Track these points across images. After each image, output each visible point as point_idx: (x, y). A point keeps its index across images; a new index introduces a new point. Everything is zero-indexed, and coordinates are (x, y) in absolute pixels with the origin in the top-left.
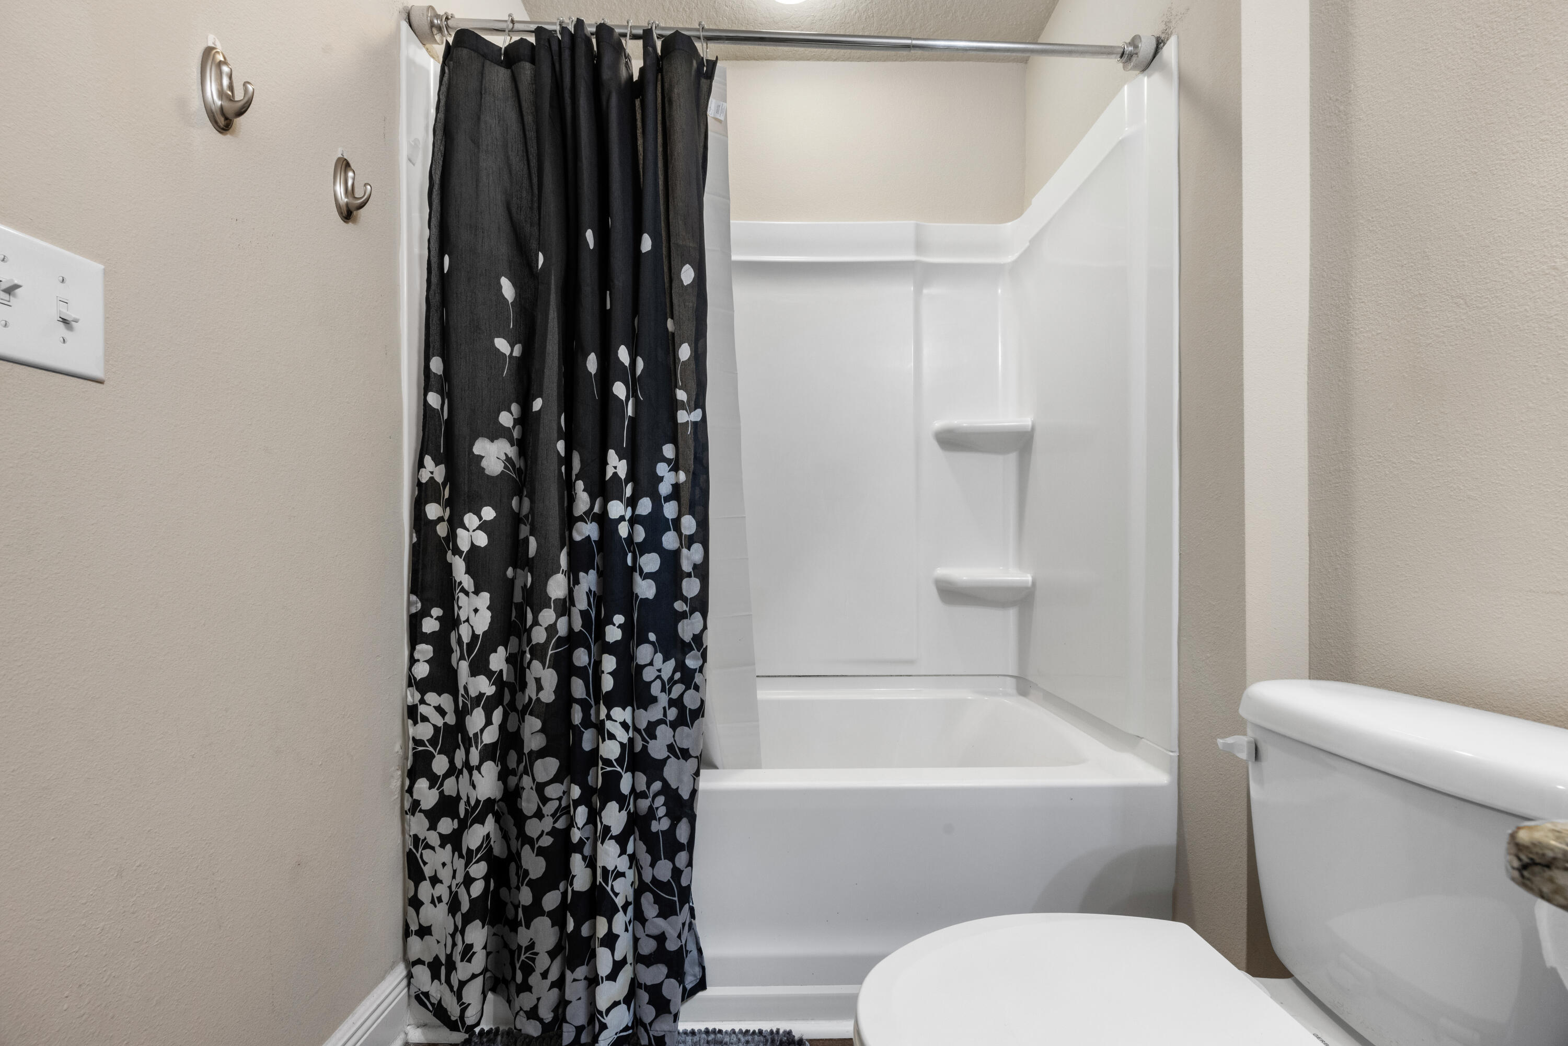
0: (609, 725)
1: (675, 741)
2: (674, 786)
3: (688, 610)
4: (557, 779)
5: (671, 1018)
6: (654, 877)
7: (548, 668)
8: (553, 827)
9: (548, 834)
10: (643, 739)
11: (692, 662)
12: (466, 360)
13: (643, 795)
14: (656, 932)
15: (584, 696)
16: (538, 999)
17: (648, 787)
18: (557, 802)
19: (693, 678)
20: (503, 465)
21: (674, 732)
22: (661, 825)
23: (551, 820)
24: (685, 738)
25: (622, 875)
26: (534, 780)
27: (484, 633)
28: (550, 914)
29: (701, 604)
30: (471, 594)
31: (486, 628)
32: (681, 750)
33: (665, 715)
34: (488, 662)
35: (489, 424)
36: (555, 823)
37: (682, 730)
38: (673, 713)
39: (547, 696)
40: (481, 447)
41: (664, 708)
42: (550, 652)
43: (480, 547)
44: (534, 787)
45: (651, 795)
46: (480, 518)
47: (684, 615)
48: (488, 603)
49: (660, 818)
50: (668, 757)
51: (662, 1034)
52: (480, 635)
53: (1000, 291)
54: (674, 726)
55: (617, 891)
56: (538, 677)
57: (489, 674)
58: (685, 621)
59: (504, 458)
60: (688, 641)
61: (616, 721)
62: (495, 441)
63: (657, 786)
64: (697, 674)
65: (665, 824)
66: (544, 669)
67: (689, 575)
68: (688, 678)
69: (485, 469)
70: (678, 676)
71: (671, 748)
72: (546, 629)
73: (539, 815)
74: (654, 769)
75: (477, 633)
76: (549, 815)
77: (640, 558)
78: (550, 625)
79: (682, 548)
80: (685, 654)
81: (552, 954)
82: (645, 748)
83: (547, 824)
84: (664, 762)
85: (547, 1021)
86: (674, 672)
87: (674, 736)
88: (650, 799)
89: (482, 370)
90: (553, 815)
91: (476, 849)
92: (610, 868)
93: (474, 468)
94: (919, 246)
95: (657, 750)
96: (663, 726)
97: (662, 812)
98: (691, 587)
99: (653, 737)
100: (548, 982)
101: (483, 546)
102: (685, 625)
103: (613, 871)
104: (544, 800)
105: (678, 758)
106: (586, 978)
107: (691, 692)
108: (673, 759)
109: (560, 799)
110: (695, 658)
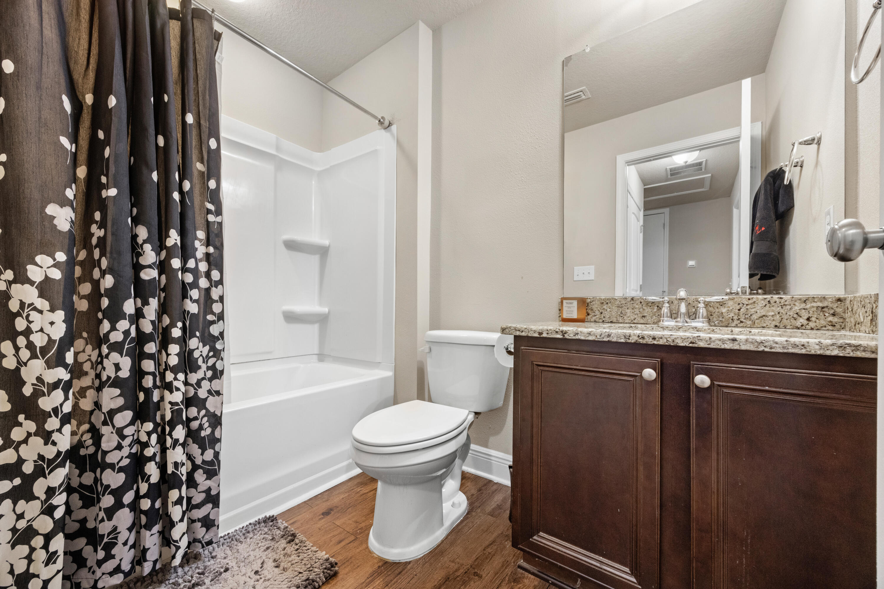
0: (175, 383)
1: (211, 388)
2: (212, 411)
3: (216, 319)
4: (132, 423)
5: (216, 527)
6: (203, 460)
7: (125, 356)
8: (130, 453)
9: (126, 458)
10: (195, 389)
11: (218, 346)
12: (36, 145)
13: (195, 419)
14: (205, 488)
15: (154, 370)
16: (121, 560)
17: (199, 414)
18: (132, 437)
19: (220, 354)
20: (70, 225)
21: (211, 383)
22: (206, 432)
23: (129, 448)
24: (216, 385)
25: (183, 464)
26: (114, 426)
27: (61, 339)
28: (128, 506)
29: (221, 317)
30: (45, 312)
31: (62, 335)
32: (216, 392)
33: (205, 375)
34: (64, 358)
35: (59, 195)
36: (130, 450)
37: (215, 382)
38: (209, 374)
39: (125, 373)
40: (51, 209)
41: (205, 371)
42: (126, 347)
43: (55, 279)
44: (114, 432)
45: (200, 418)
46: (54, 260)
47: (213, 322)
48: (63, 318)
49: (206, 429)
50: (208, 397)
51: (211, 538)
52: (57, 340)
53: (313, 182)
54: (211, 380)
55: (183, 473)
56: (117, 362)
57: (65, 366)
58: (215, 325)
59: (70, 220)
60: (216, 335)
61: (180, 381)
62: (64, 208)
63: (203, 412)
64: (222, 352)
65: (209, 431)
66: (122, 357)
67: (217, 301)
68: (217, 354)
69: (57, 226)
70: (211, 354)
71: (209, 392)
72: (123, 332)
73: (119, 447)
74: (200, 403)
75: (53, 338)
76: (127, 445)
77: (190, 291)
78: (125, 330)
79: (212, 287)
80: (215, 343)
81: (130, 529)
82: (196, 393)
83: (126, 451)
84: (206, 400)
85: (126, 571)
86: (209, 352)
87: (211, 386)
88: (200, 420)
89: (50, 156)
90: (129, 446)
91: (59, 486)
92: (179, 461)
93: (47, 224)
94: (278, 148)
95: (202, 393)
96: (205, 381)
97: (206, 425)
98: (216, 308)
99: (200, 387)
100: (128, 547)
101: (57, 279)
102: (215, 328)
103: (181, 463)
104: (123, 437)
105: (214, 396)
106: (158, 532)
107: (219, 362)
108: (211, 397)
109: (133, 435)
110: (220, 344)
